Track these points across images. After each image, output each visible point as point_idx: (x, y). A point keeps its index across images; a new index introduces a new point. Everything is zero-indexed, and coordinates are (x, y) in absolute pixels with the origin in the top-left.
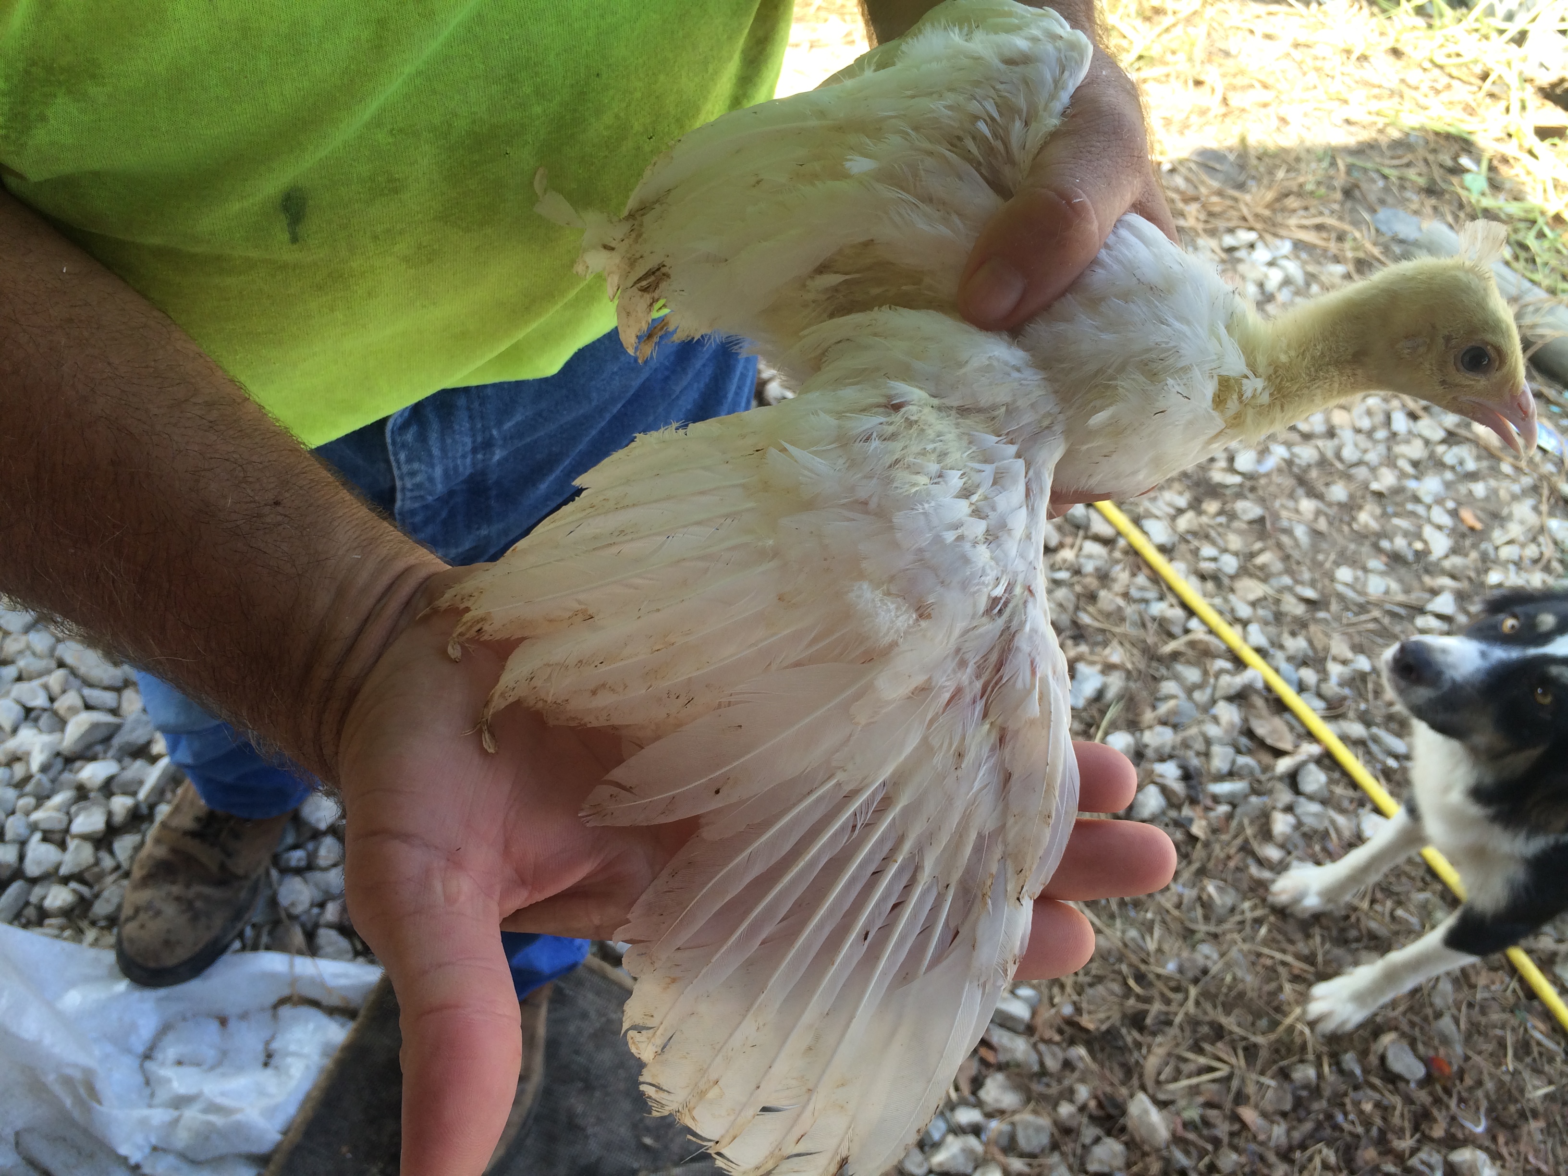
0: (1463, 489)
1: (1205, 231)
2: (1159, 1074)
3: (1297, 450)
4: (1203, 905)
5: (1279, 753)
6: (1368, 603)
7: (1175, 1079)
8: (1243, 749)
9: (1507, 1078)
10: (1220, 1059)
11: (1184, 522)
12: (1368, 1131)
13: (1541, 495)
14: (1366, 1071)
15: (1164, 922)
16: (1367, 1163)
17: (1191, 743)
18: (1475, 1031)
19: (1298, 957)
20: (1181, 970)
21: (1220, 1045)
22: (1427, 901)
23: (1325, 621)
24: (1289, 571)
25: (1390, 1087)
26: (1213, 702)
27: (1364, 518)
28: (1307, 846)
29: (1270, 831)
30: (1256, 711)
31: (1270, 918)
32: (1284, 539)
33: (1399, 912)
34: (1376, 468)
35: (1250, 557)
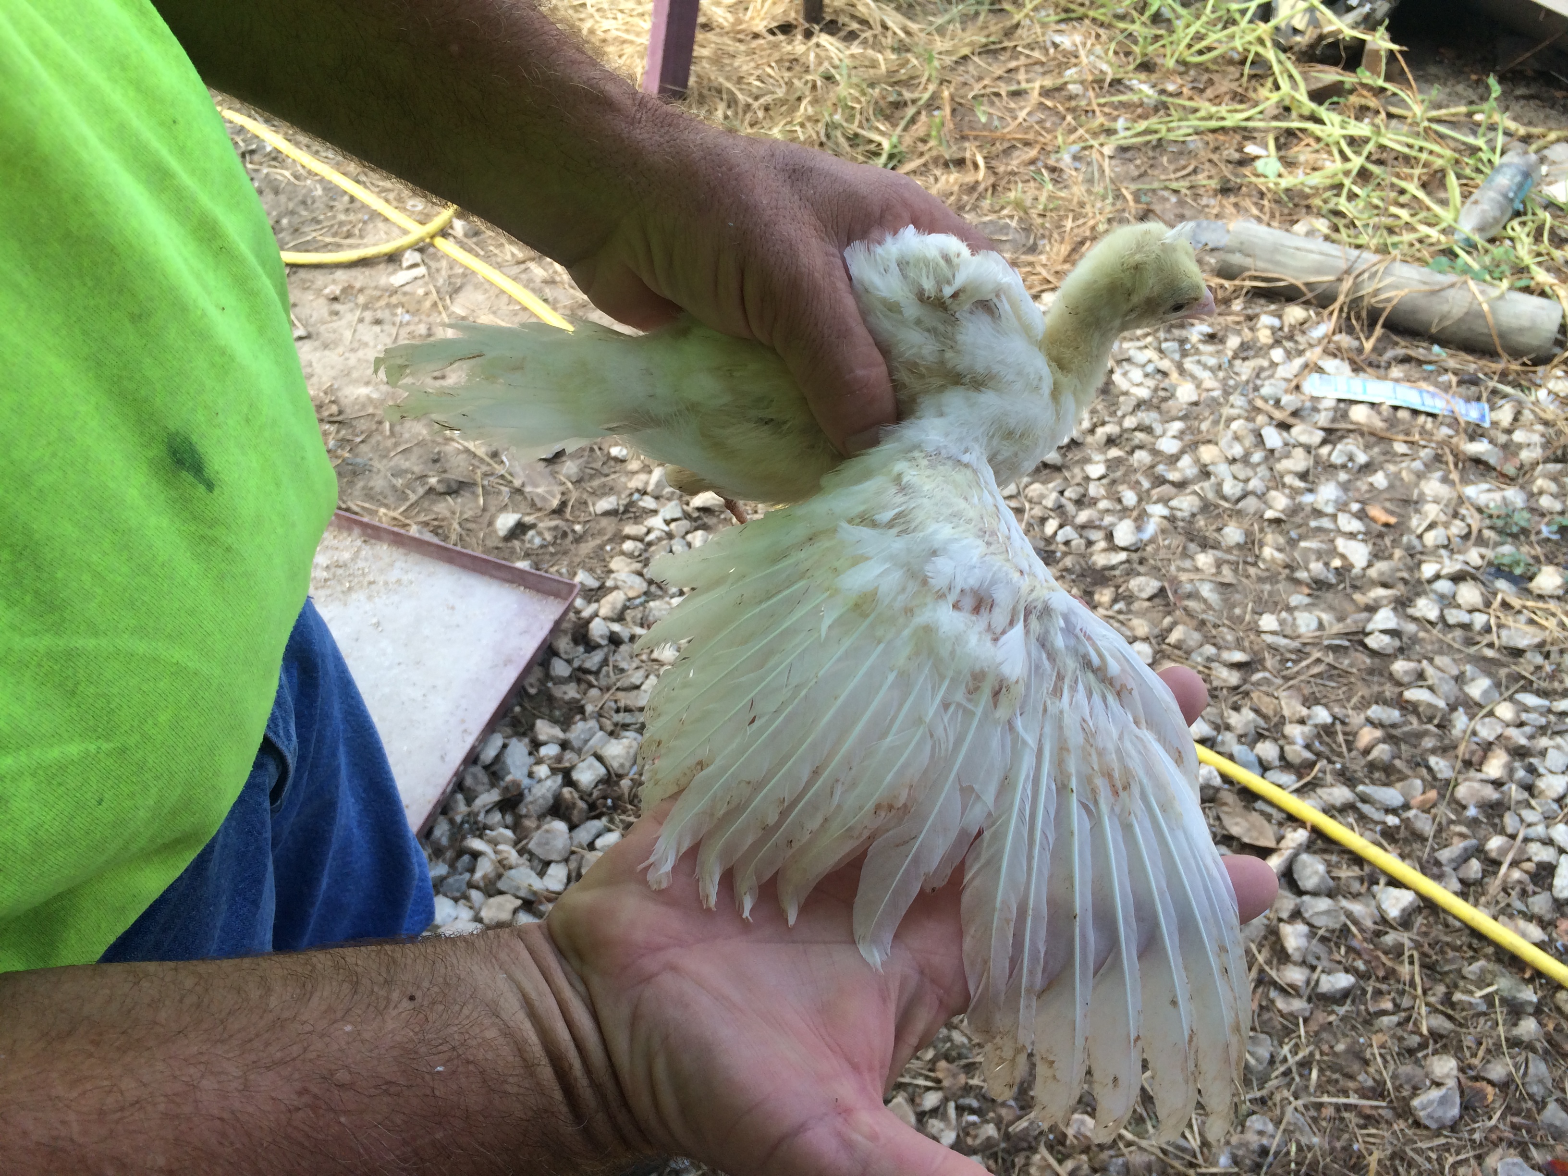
0: (1362, 485)
3: (1173, 503)
5: (1264, 853)
6: (1305, 644)
13: (1447, 463)
22: (1483, 971)
23: (1266, 681)
24: (1210, 640)
27: (1268, 552)
28: (1331, 952)
29: (1283, 950)
30: (1225, 809)
31: (1318, 1057)
32: (1191, 604)
33: (1458, 996)
34: (1264, 494)
35: (1162, 637)
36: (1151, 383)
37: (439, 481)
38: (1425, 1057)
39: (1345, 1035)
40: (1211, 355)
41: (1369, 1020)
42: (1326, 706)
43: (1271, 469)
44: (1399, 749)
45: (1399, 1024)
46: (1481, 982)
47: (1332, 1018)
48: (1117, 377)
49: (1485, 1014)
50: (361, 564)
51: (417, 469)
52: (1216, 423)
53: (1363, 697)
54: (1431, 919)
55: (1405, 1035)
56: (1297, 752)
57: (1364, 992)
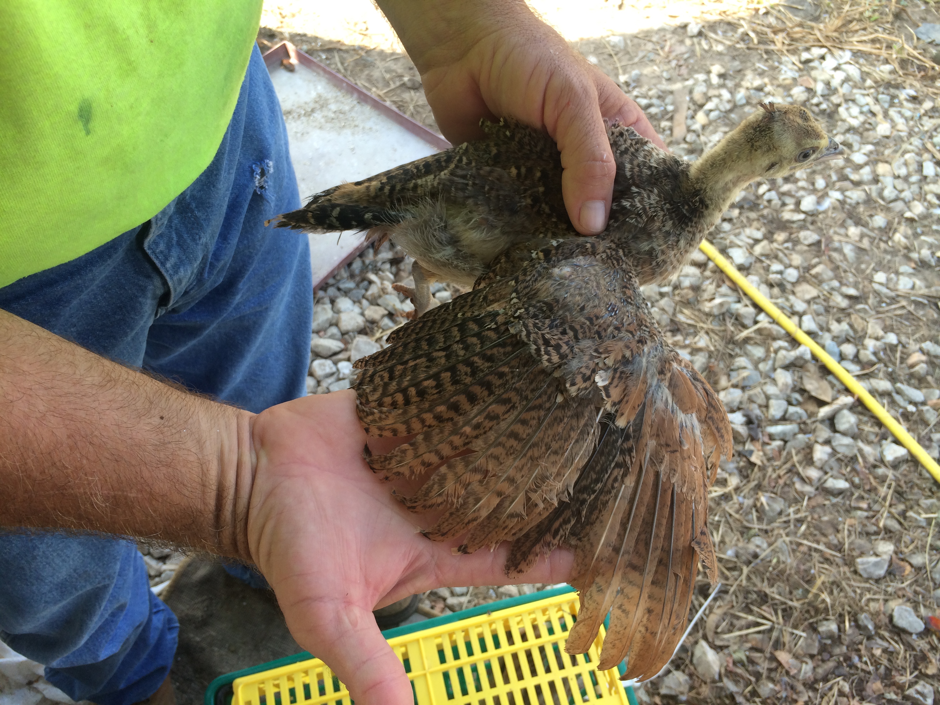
1: (788, 51)
2: (717, 627)
3: (848, 193)
4: (757, 511)
5: (822, 403)
6: (898, 296)
7: (730, 631)
8: (794, 402)
10: (764, 618)
11: (758, 249)
12: (877, 669)
14: (877, 627)
15: (727, 522)
16: (874, 692)
17: (755, 399)
19: (829, 546)
20: (737, 556)
21: (764, 607)
22: (932, 505)
23: (865, 311)
24: (837, 277)
25: (896, 638)
26: (775, 370)
27: (898, 237)
28: (841, 468)
29: (812, 458)
30: (808, 374)
31: (809, 519)
32: (835, 255)
33: (910, 514)
34: (909, 202)
35: (808, 269)
36: (862, 118)
37: (409, 80)
38: (876, 540)
39: (831, 513)
40: (910, 110)
41: (849, 510)
42: (897, 335)
43: (921, 188)
44: (934, 371)
45: (867, 518)
46: (928, 510)
47: (827, 502)
48: (841, 110)
49: (923, 528)
50: (353, 114)
51: (400, 71)
52: (896, 151)
53: (923, 335)
54: (912, 469)
55: (868, 524)
56: (867, 355)
57: (852, 494)
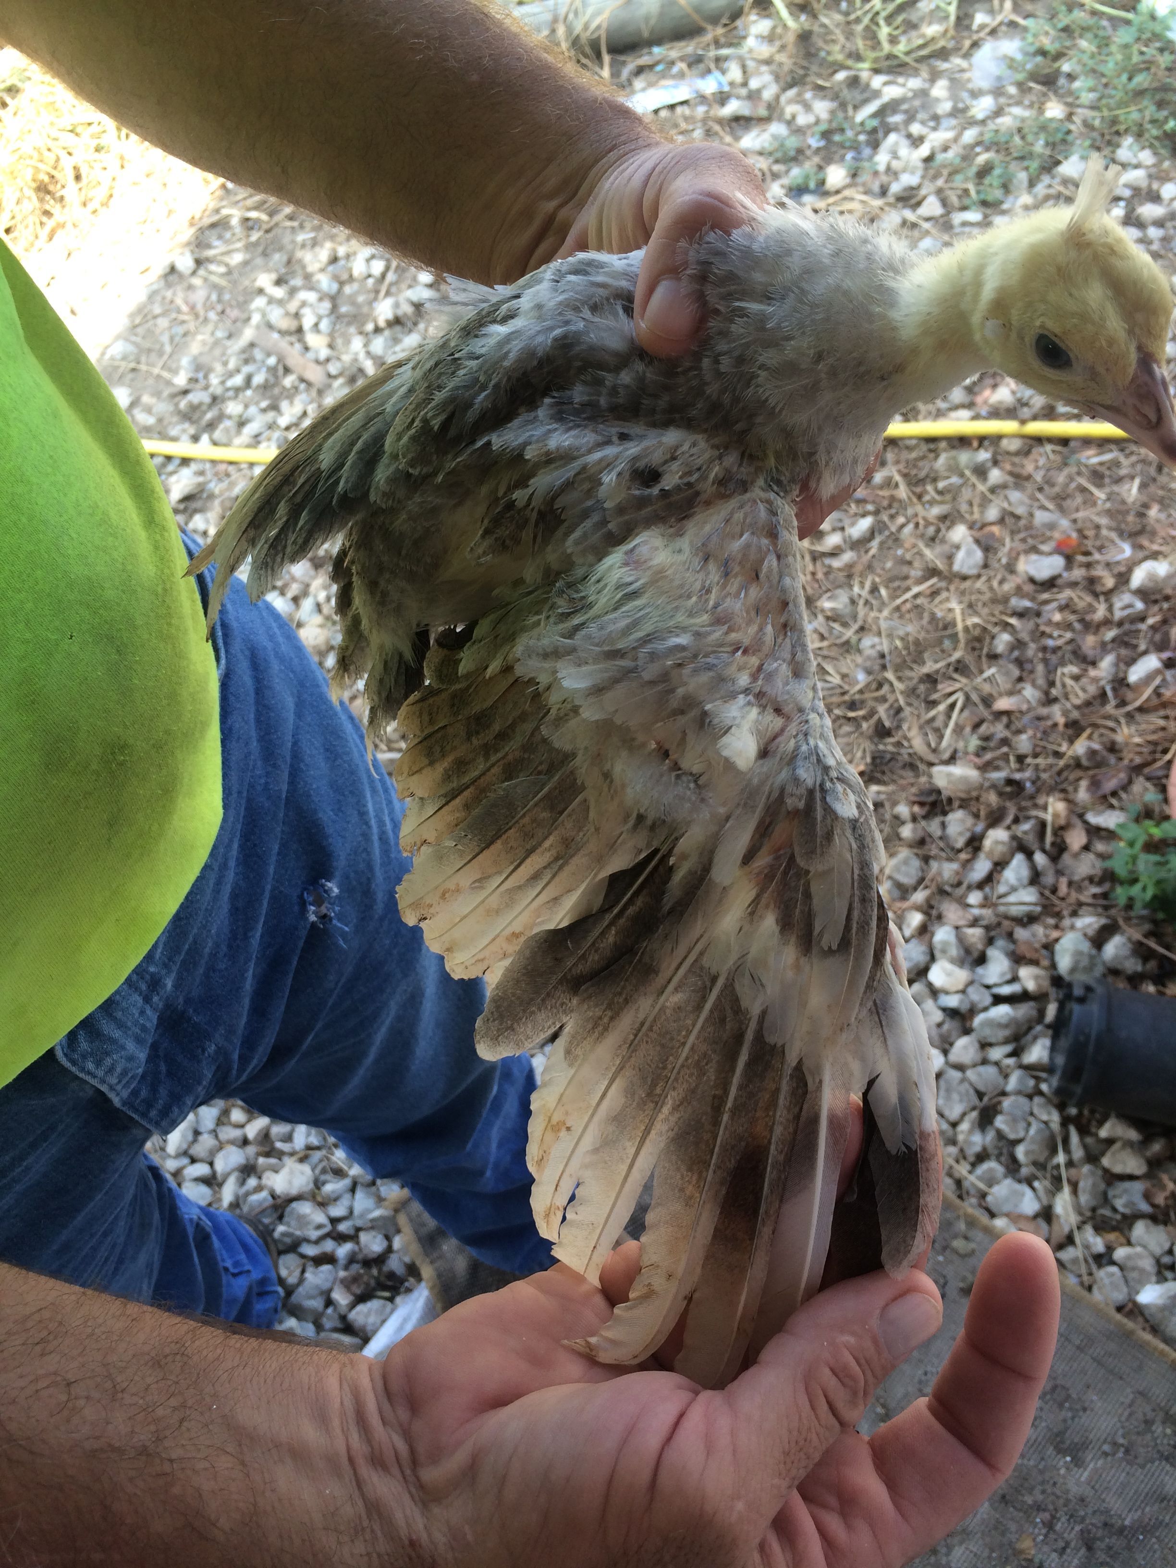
2: (929, 745)
4: (834, 620)
9: (1108, 505)
12: (1073, 630)
14: (1033, 599)
15: (825, 657)
16: (1094, 648)
18: (1060, 500)
19: (919, 582)
20: (869, 672)
21: (940, 686)
22: (947, 459)
33: (941, 485)
38: (944, 536)
39: (887, 556)
41: (896, 537)
45: (916, 527)
47: (873, 551)
55: (923, 531)
57: (882, 522)
